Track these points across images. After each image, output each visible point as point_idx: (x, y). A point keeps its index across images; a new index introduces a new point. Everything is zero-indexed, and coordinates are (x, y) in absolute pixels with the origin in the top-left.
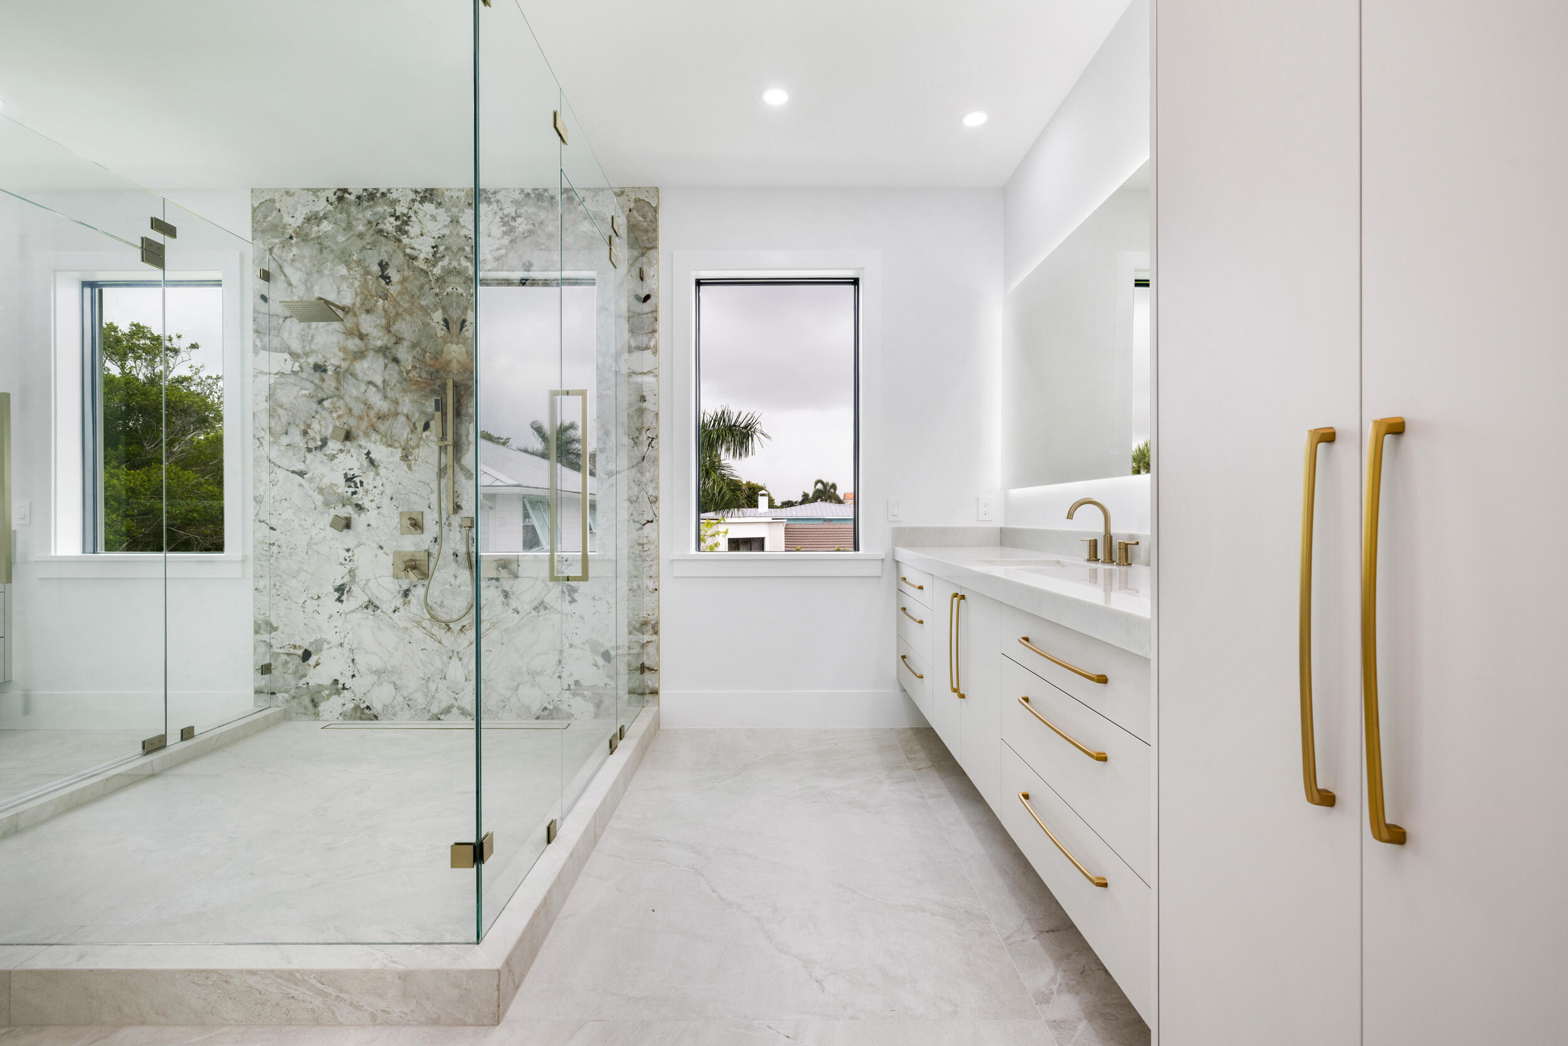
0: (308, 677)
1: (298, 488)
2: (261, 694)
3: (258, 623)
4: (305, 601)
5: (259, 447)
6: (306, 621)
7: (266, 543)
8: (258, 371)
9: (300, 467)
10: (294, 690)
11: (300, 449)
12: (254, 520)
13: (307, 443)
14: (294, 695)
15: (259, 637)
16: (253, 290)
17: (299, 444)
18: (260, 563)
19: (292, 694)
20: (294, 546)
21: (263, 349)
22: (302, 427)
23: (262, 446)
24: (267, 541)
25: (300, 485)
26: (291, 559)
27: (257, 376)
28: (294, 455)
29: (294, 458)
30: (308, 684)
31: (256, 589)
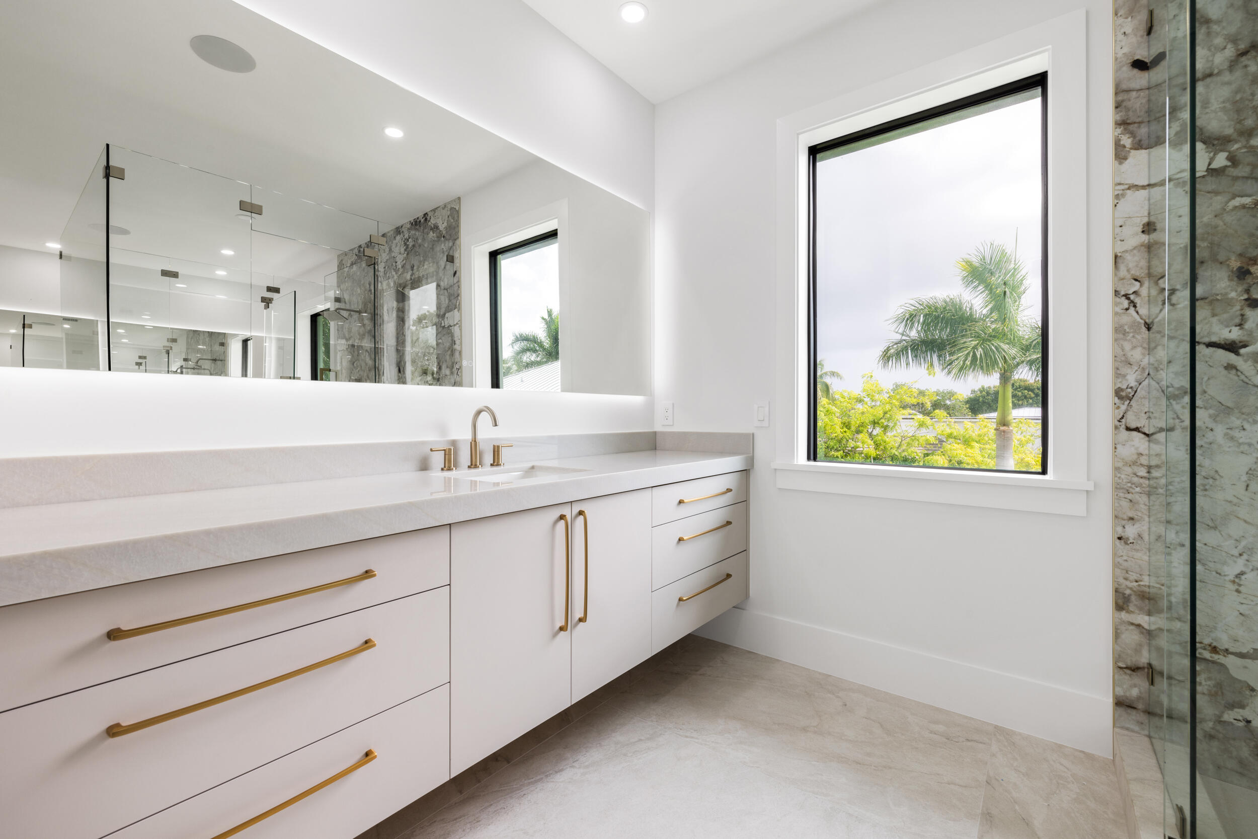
0: (1248, 708)
1: (1225, 372)
2: (1129, 710)
3: (1124, 594)
4: (1242, 573)
5: (1127, 309)
6: (1243, 609)
7: (1142, 465)
8: (1127, 187)
9: (1234, 334)
10: (1211, 724)
11: (1229, 303)
12: (1116, 428)
13: (1247, 291)
14: (1213, 732)
15: (1124, 615)
16: (1116, 59)
17: (1226, 294)
18: (1129, 496)
19: (1208, 729)
20: (1212, 473)
21: (1136, 149)
22: (1235, 264)
23: (1135, 306)
24: (1144, 460)
25: (1230, 367)
26: (1205, 496)
27: (1123, 195)
28: (1214, 315)
29: (1215, 320)
30: (1249, 722)
31: (1120, 538)
